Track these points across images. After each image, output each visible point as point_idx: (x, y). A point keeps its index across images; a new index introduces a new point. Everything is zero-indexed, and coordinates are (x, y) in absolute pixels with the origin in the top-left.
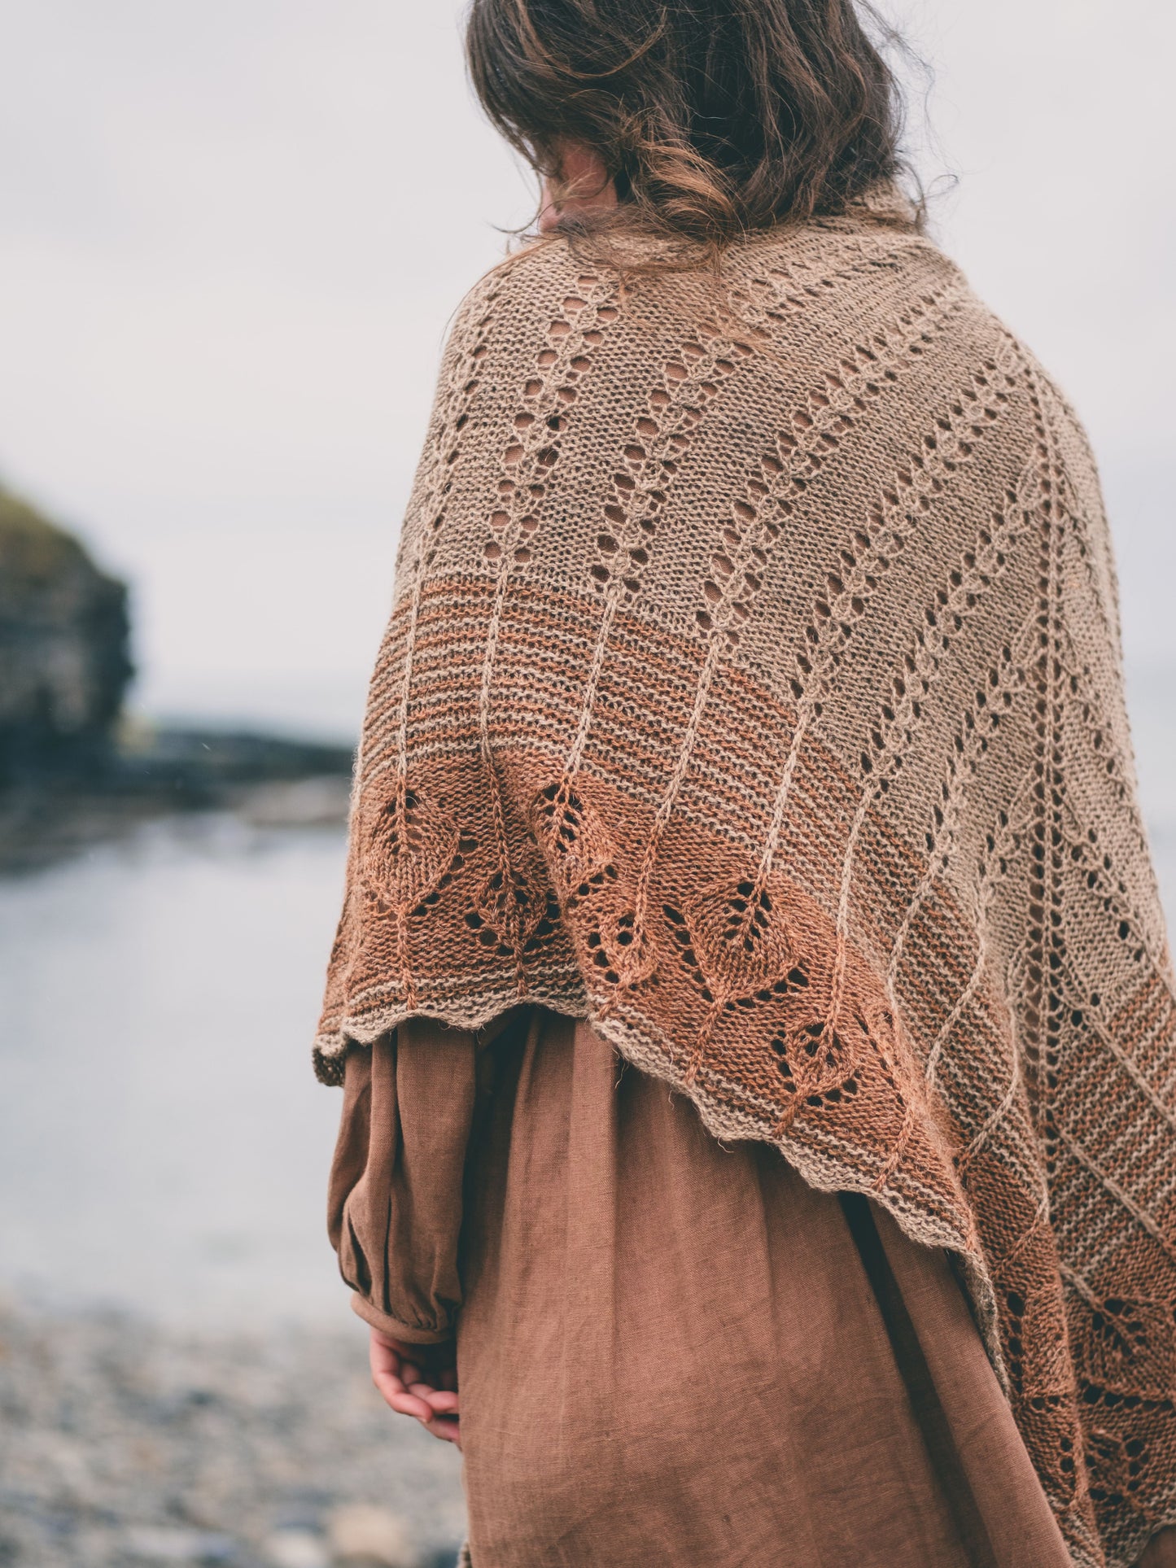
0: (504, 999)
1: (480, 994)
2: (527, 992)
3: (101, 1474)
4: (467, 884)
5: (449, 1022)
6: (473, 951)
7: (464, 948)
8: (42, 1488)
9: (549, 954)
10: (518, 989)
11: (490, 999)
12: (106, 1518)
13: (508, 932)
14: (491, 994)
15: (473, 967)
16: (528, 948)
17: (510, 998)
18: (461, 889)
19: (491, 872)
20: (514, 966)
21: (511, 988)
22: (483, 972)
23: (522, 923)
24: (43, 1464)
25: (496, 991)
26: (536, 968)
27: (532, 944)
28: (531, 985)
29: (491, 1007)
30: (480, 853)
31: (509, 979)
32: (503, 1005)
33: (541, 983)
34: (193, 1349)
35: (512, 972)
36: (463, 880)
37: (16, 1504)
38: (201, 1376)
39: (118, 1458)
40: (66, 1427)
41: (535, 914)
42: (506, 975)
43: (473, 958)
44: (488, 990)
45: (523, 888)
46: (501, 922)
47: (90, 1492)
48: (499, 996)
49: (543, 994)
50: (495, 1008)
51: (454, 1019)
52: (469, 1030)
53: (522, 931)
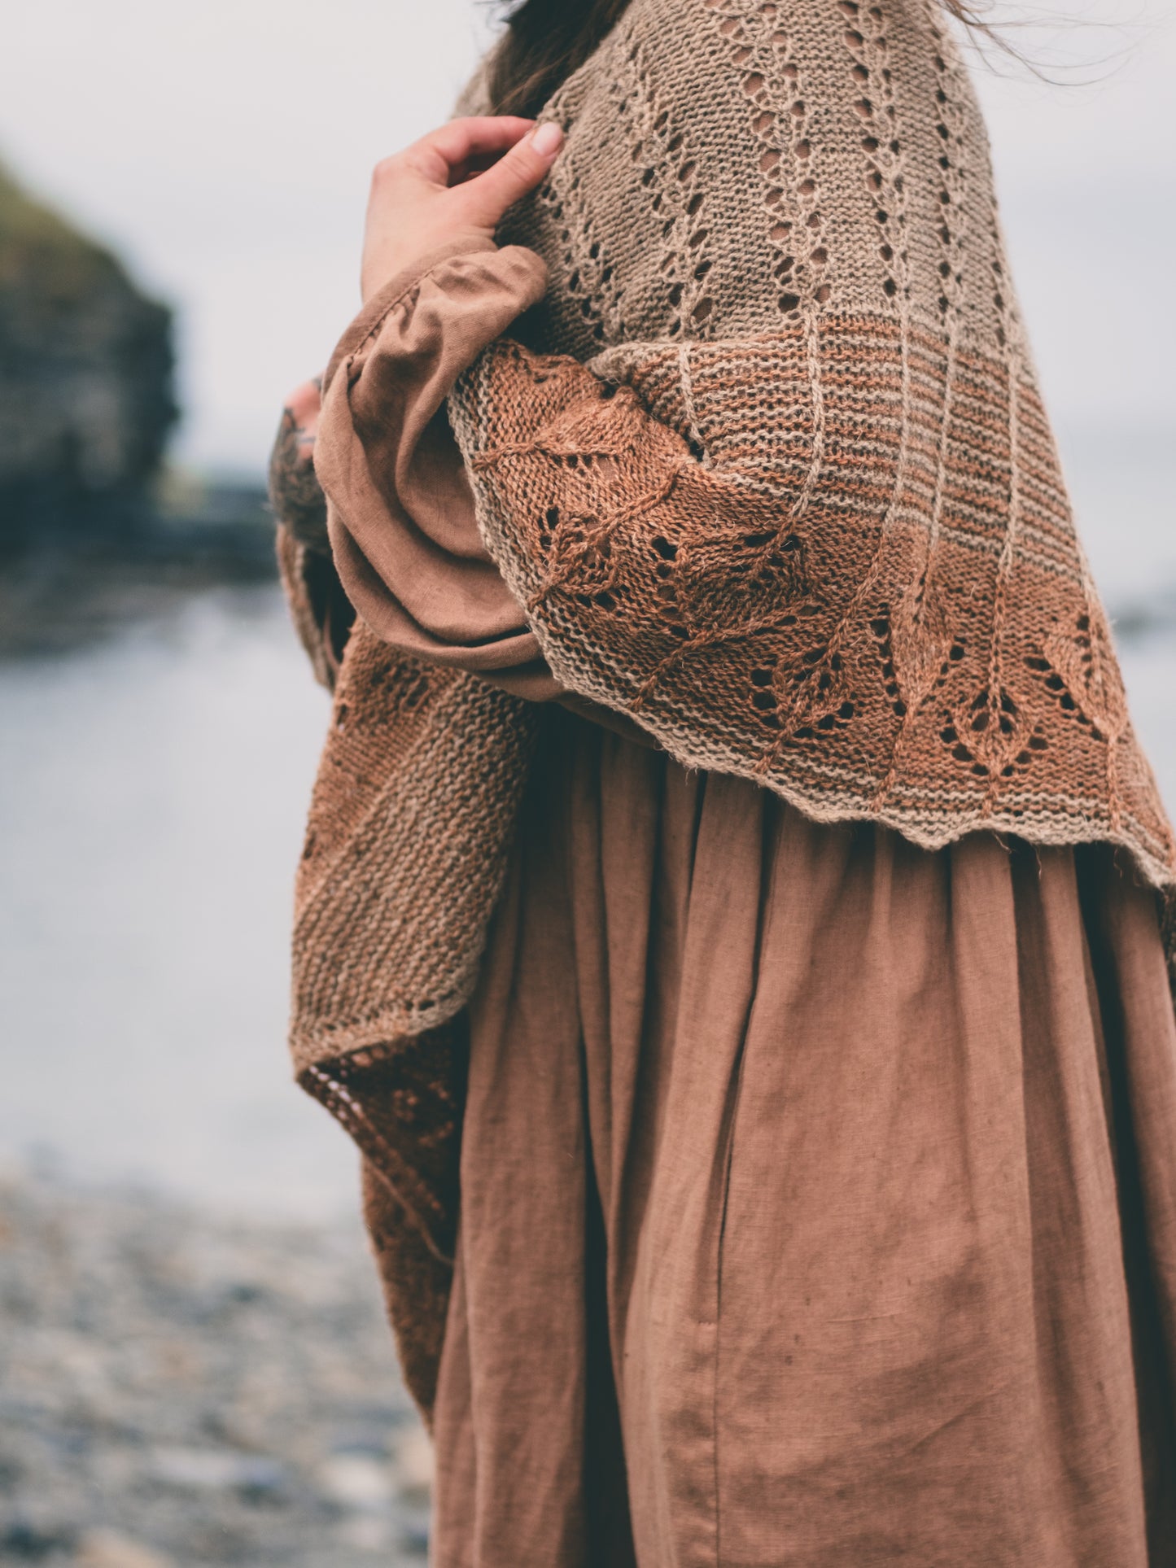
0: (737, 763)
1: (716, 742)
2: (765, 773)
3: (123, 1383)
4: (783, 642)
5: (664, 745)
6: (737, 704)
7: (732, 696)
8: (50, 1398)
9: (813, 748)
10: (758, 764)
11: (723, 752)
12: (127, 1436)
13: (791, 709)
14: (727, 749)
15: (727, 716)
16: (799, 734)
17: (743, 766)
18: (772, 643)
19: (816, 645)
20: (771, 740)
21: (751, 757)
22: (734, 726)
23: (809, 707)
24: (53, 1370)
25: (734, 750)
26: (790, 754)
27: (805, 732)
28: (774, 767)
29: (719, 760)
30: (818, 620)
31: (756, 749)
32: (731, 768)
33: (786, 771)
34: (238, 1234)
35: (765, 745)
36: (780, 637)
37: (20, 1417)
38: (243, 1266)
39: (142, 1362)
40: (82, 1326)
41: (826, 704)
42: (756, 744)
43: (734, 710)
44: (727, 743)
45: (833, 673)
46: (789, 694)
47: (110, 1404)
48: (734, 756)
49: (781, 782)
50: (722, 764)
51: (671, 743)
52: (681, 764)
53: (804, 715)
